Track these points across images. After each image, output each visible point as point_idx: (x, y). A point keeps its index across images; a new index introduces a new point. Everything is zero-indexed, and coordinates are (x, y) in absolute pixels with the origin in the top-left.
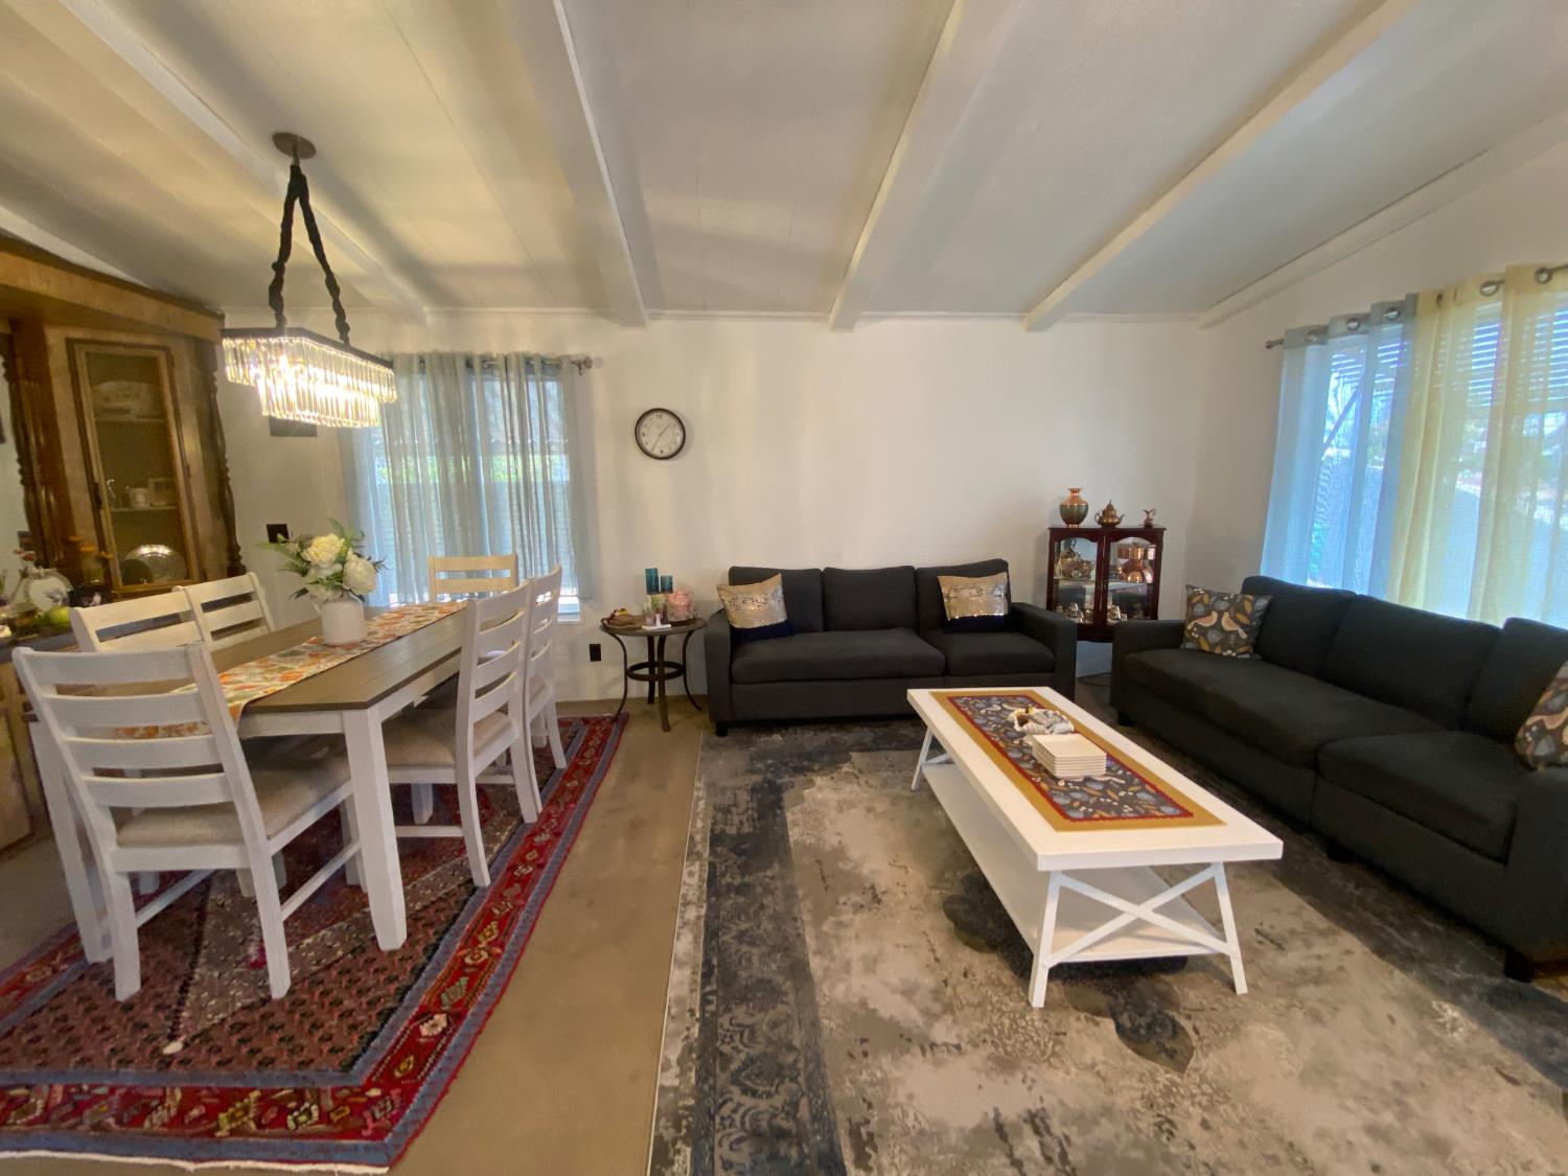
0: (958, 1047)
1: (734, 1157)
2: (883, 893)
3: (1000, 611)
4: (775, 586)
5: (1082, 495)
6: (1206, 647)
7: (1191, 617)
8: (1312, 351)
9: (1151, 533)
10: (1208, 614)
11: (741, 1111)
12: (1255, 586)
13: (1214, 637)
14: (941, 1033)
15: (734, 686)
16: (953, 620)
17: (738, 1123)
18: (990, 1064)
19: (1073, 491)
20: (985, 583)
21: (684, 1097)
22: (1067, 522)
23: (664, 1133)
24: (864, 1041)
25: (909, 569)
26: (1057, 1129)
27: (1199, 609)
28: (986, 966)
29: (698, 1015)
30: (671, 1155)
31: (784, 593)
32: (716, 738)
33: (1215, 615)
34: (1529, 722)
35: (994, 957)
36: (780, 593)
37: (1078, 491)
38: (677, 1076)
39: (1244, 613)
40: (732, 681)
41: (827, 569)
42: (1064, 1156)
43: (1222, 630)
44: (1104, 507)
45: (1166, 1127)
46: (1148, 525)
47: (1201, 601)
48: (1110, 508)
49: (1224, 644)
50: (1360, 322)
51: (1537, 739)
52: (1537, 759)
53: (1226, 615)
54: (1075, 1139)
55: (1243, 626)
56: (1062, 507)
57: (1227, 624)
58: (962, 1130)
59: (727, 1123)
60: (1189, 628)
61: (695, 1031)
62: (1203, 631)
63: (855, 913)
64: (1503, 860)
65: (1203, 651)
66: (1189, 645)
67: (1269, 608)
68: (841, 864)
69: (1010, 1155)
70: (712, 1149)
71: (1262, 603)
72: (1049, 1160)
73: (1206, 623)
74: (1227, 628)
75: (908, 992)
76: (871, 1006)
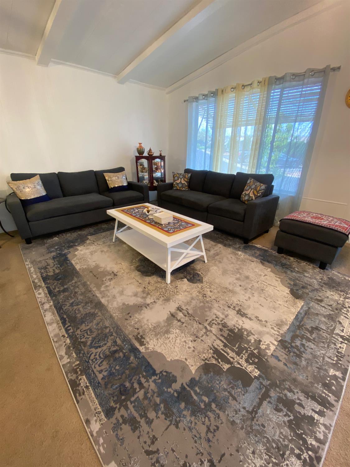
0: (155, 302)
1: (102, 368)
2: (117, 272)
3: (125, 184)
4: (37, 180)
5: (142, 145)
6: (178, 188)
7: (174, 181)
8: (194, 104)
9: (162, 158)
10: (178, 179)
11: (98, 354)
12: (187, 171)
13: (180, 185)
14: (148, 301)
15: (29, 223)
16: (111, 188)
17: (98, 358)
18: (164, 302)
19: (140, 144)
20: (119, 174)
21: (74, 363)
22: (139, 154)
23: (72, 378)
24: (128, 314)
25: (91, 172)
26: (184, 308)
27: (176, 178)
28: (153, 279)
29: (66, 336)
30: (78, 382)
31: (42, 182)
32: (28, 245)
33: (180, 179)
35: (154, 276)
36: (40, 183)
38: (68, 358)
39: (186, 178)
40: (28, 221)
41: (59, 173)
42: (188, 313)
44: (149, 150)
45: (204, 296)
46: (161, 155)
47: (176, 176)
49: (182, 187)
50: (206, 96)
51: (245, 196)
52: (245, 200)
53: (182, 179)
55: (186, 182)
56: (137, 149)
57: (183, 182)
58: (164, 321)
59: (94, 360)
60: (174, 184)
61: (68, 341)
62: (178, 184)
63: (110, 281)
64: (243, 221)
66: (175, 188)
67: (191, 176)
68: (99, 270)
69: (177, 320)
70: (93, 371)
72: (185, 316)
73: (178, 182)
75: (136, 295)
76: (126, 304)
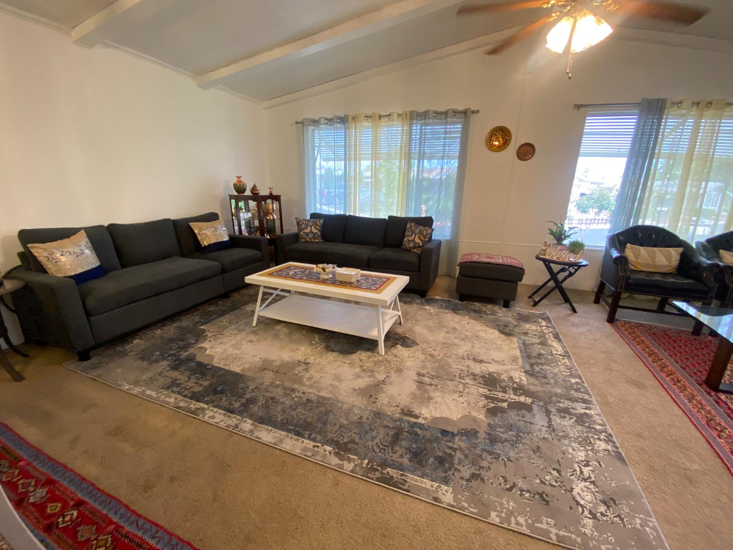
0: (387, 376)
1: (398, 454)
2: (305, 360)
3: (226, 238)
4: (82, 239)
5: (243, 180)
6: (309, 240)
7: (300, 230)
8: (311, 128)
9: (277, 198)
10: (307, 227)
11: (379, 444)
12: (314, 216)
13: (311, 236)
14: (381, 377)
15: (90, 318)
16: (205, 246)
17: (384, 448)
18: (398, 373)
19: (239, 177)
21: (362, 464)
22: (237, 191)
23: (376, 476)
24: (371, 396)
26: (424, 372)
27: (303, 226)
28: (362, 356)
29: (320, 445)
30: (388, 477)
31: (91, 243)
32: (85, 363)
33: (309, 227)
34: (405, 240)
35: (359, 352)
36: (88, 244)
37: (241, 177)
38: (349, 463)
39: (317, 225)
40: (88, 314)
41: (110, 225)
42: (434, 376)
43: (313, 233)
44: (252, 186)
45: (432, 356)
46: (271, 194)
47: (303, 223)
48: (255, 186)
49: (314, 238)
50: (330, 121)
51: (409, 244)
52: (410, 248)
53: (313, 227)
54: (428, 371)
55: (318, 230)
56: (235, 185)
57: (314, 230)
58: (416, 390)
59: (382, 451)
60: (301, 234)
61: (328, 448)
62: (307, 234)
63: (308, 372)
64: (419, 271)
65: (307, 242)
66: (302, 240)
67: (324, 223)
68: (274, 364)
69: (428, 385)
70: (393, 460)
71: (322, 221)
72: (432, 378)
73: (307, 231)
74: (314, 232)
75: (358, 376)
76: (357, 388)
